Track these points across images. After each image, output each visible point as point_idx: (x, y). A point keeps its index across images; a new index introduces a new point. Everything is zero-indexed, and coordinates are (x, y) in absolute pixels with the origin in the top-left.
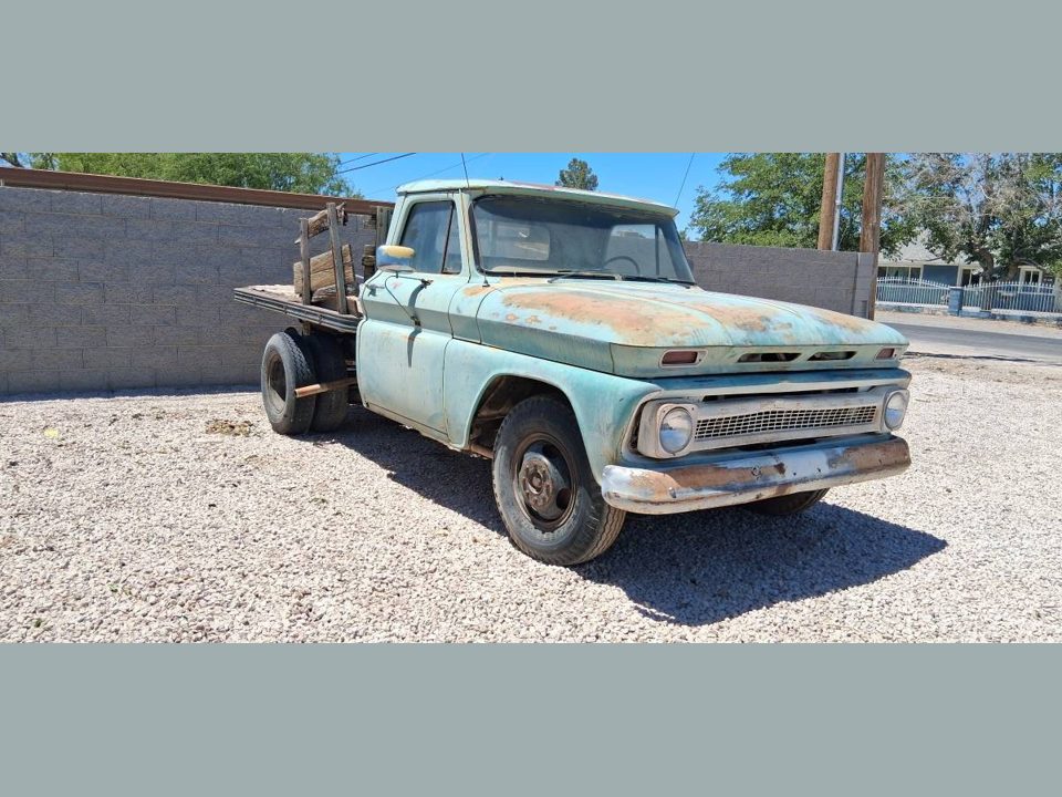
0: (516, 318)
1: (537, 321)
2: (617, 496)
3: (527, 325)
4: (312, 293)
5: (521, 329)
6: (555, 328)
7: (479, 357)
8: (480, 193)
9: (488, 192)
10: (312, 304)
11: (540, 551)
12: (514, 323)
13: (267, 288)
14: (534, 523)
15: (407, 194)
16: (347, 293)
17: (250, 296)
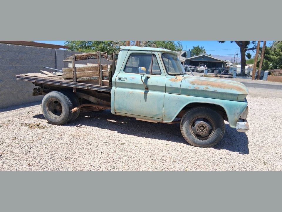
0: (199, 88)
1: (208, 88)
2: (241, 129)
3: (204, 90)
4: (77, 79)
5: (201, 91)
6: (217, 90)
7: (182, 98)
8: (163, 52)
9: (166, 52)
10: (77, 82)
11: (201, 145)
12: (198, 89)
13: (29, 74)
14: (198, 139)
15: (129, 50)
16: (103, 79)
17: (22, 78)
